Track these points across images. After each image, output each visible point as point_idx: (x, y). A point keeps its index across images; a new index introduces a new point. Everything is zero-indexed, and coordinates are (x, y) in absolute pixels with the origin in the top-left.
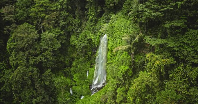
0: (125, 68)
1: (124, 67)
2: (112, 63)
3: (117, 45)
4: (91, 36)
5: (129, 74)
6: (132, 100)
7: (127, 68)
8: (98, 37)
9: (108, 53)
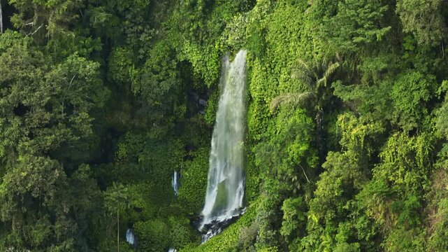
0: (301, 149)
1: (297, 145)
2: (266, 138)
3: (278, 85)
4: (191, 53)
5: (310, 163)
6: (317, 221)
7: (304, 148)
8: (214, 55)
9: (251, 109)
